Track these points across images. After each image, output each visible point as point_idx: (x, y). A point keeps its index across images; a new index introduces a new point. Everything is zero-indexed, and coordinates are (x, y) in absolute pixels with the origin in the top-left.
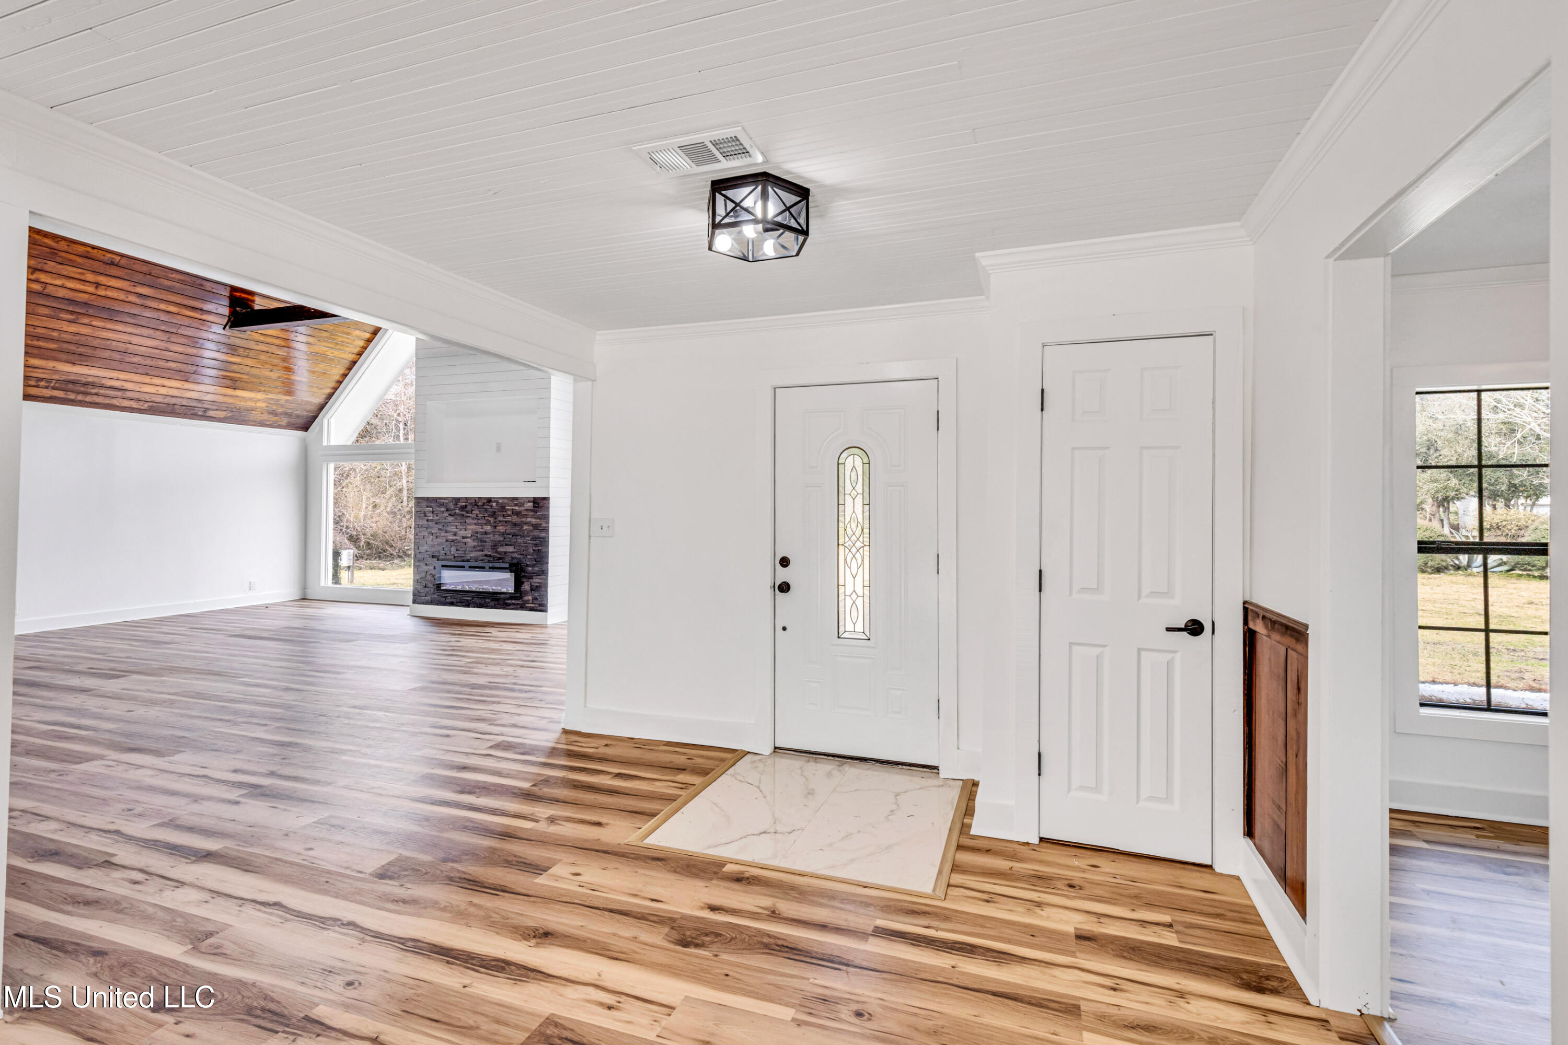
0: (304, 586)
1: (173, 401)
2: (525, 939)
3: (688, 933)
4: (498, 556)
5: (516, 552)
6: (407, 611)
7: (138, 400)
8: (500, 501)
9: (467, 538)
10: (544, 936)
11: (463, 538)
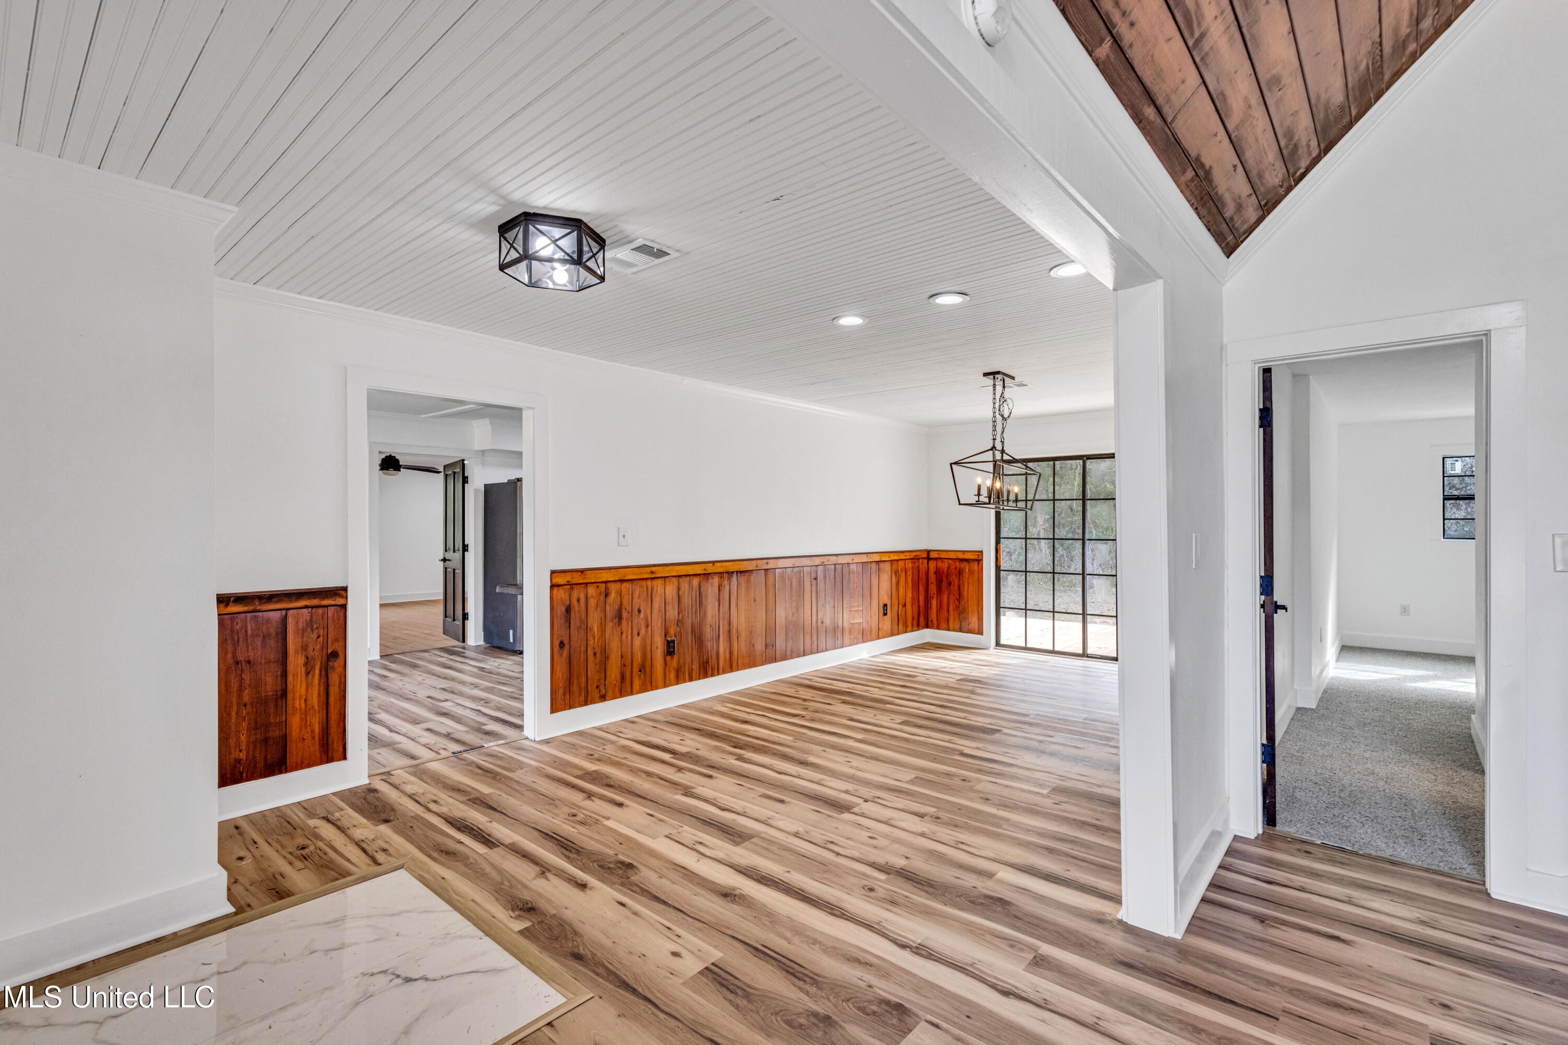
2: (743, 895)
3: (620, 872)
10: (728, 895)
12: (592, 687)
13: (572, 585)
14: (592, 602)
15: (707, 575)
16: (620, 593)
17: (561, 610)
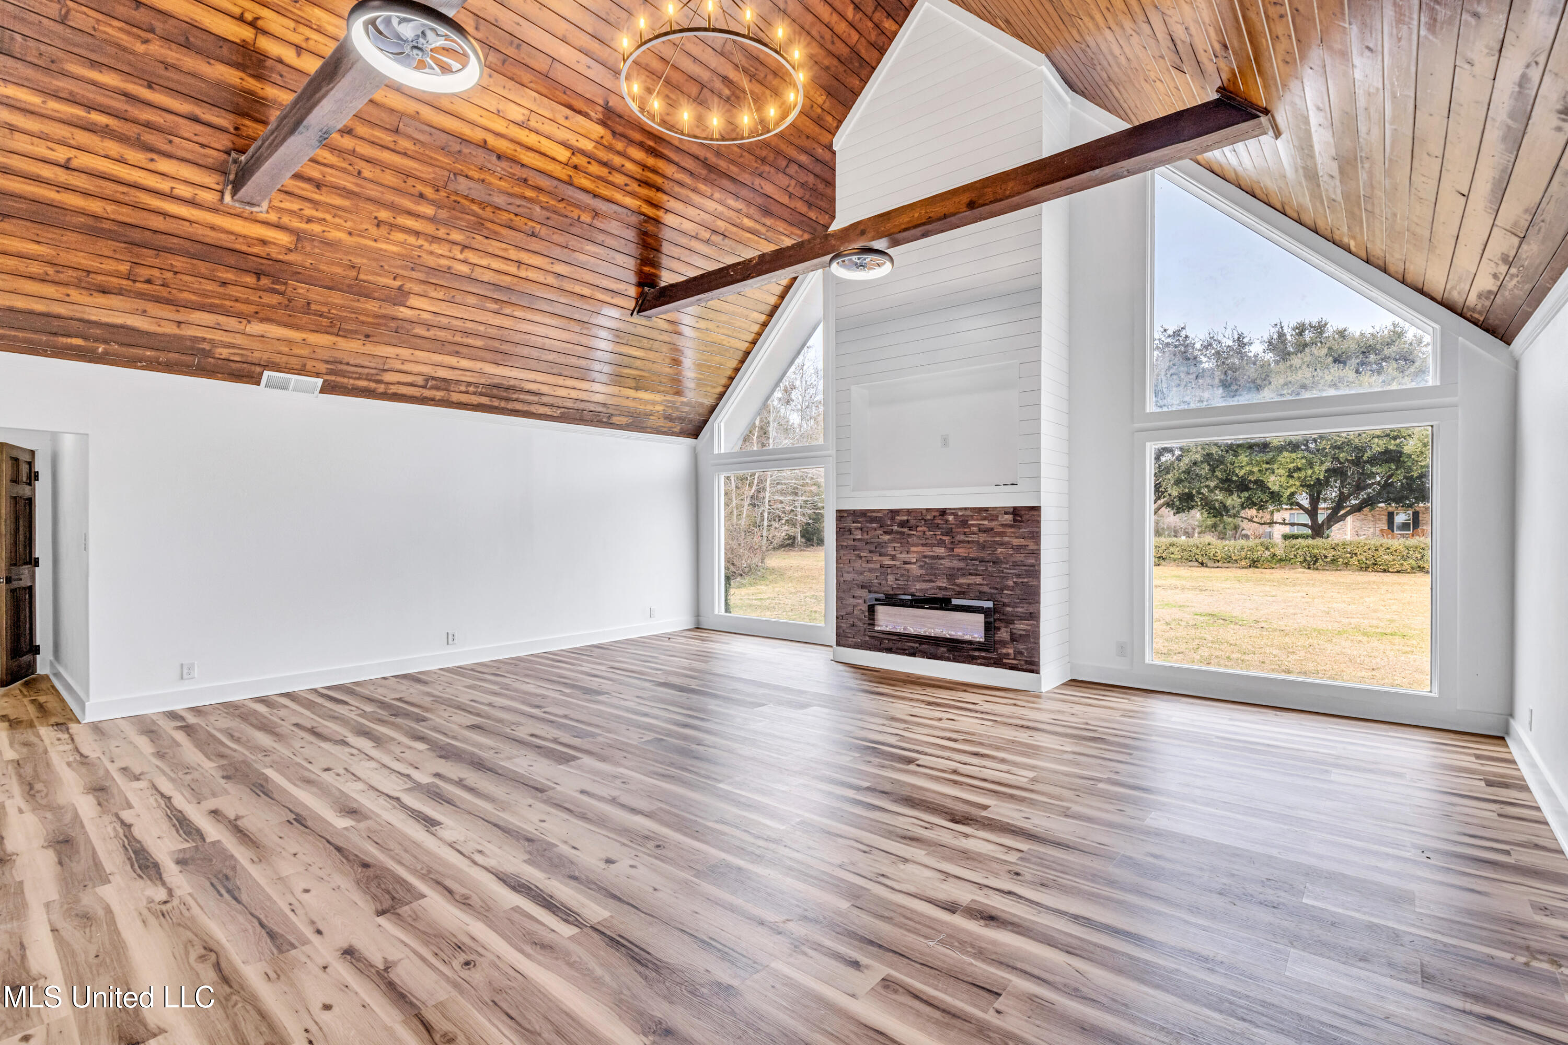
0: (697, 615)
1: (582, 406)
4: (958, 589)
5: (987, 585)
6: (827, 654)
7: (552, 406)
8: (960, 513)
9: (909, 563)
11: (905, 563)
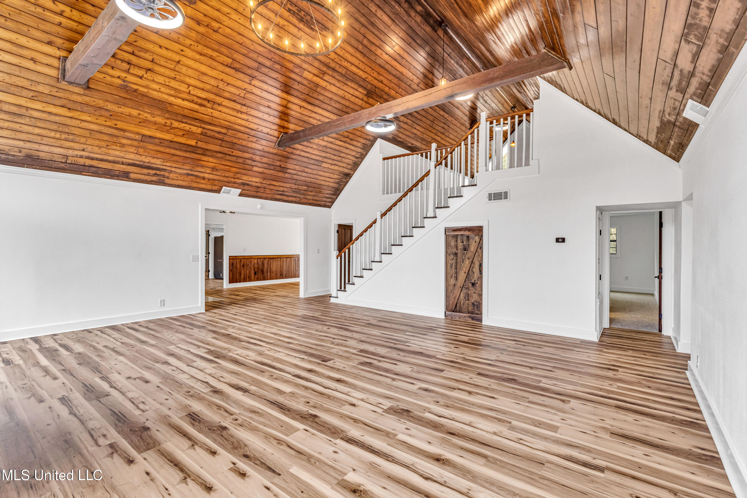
12: (238, 279)
13: (233, 259)
14: (238, 263)
15: (265, 258)
16: (244, 261)
17: (231, 264)
